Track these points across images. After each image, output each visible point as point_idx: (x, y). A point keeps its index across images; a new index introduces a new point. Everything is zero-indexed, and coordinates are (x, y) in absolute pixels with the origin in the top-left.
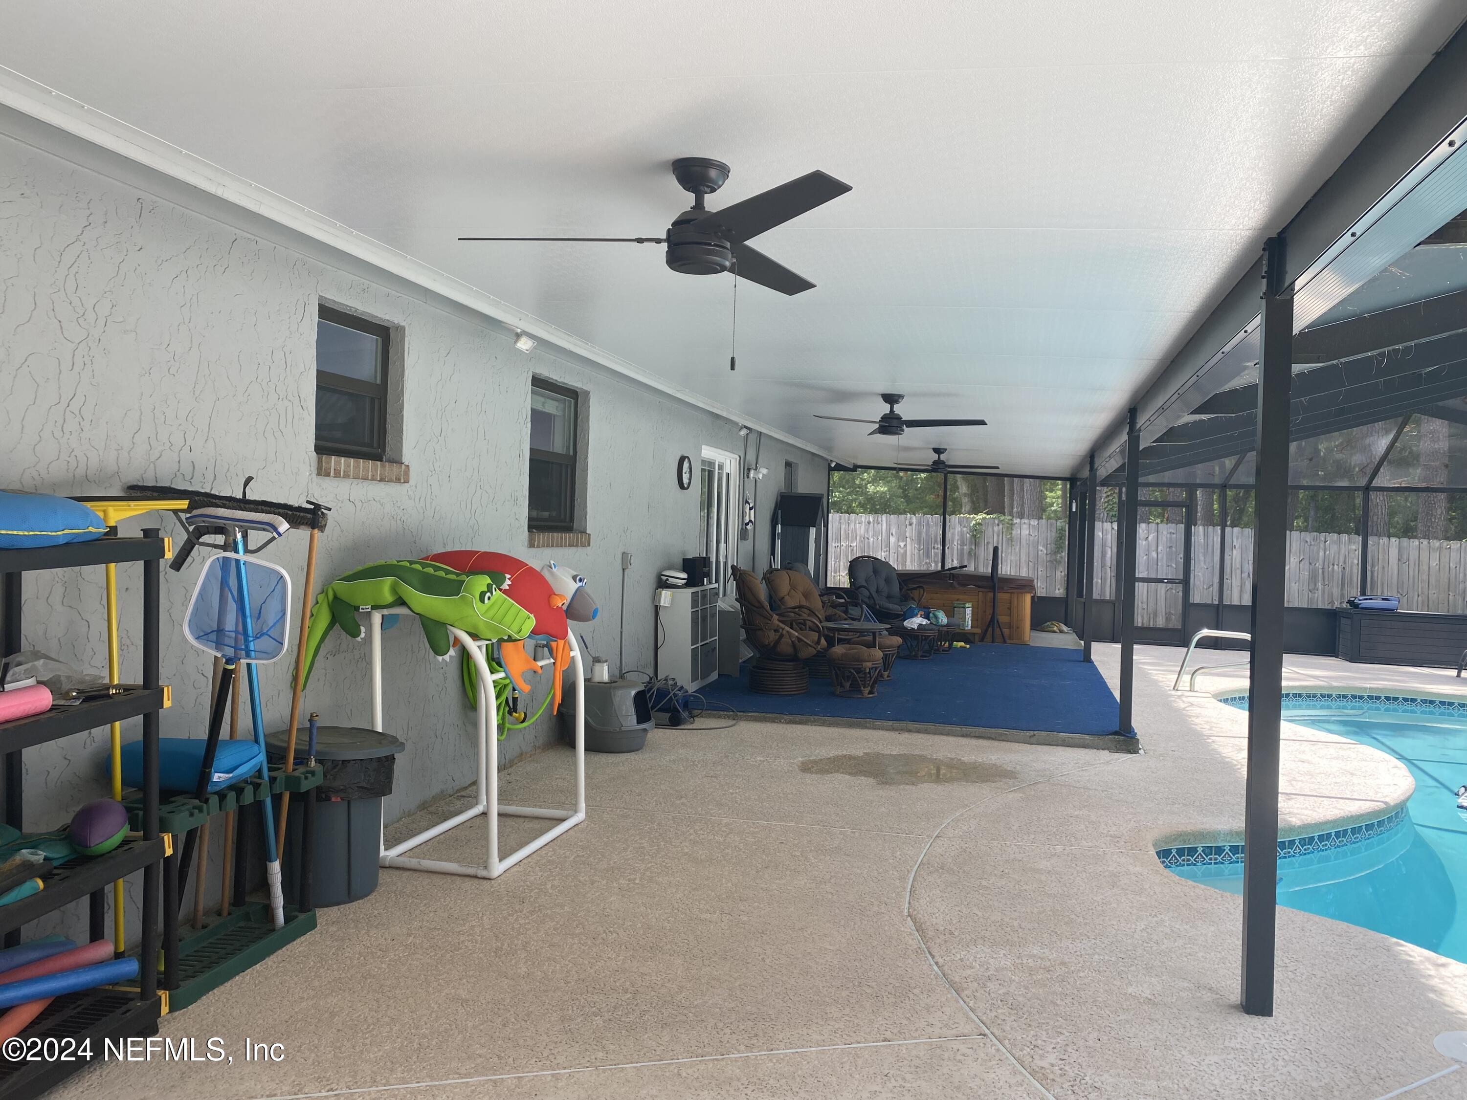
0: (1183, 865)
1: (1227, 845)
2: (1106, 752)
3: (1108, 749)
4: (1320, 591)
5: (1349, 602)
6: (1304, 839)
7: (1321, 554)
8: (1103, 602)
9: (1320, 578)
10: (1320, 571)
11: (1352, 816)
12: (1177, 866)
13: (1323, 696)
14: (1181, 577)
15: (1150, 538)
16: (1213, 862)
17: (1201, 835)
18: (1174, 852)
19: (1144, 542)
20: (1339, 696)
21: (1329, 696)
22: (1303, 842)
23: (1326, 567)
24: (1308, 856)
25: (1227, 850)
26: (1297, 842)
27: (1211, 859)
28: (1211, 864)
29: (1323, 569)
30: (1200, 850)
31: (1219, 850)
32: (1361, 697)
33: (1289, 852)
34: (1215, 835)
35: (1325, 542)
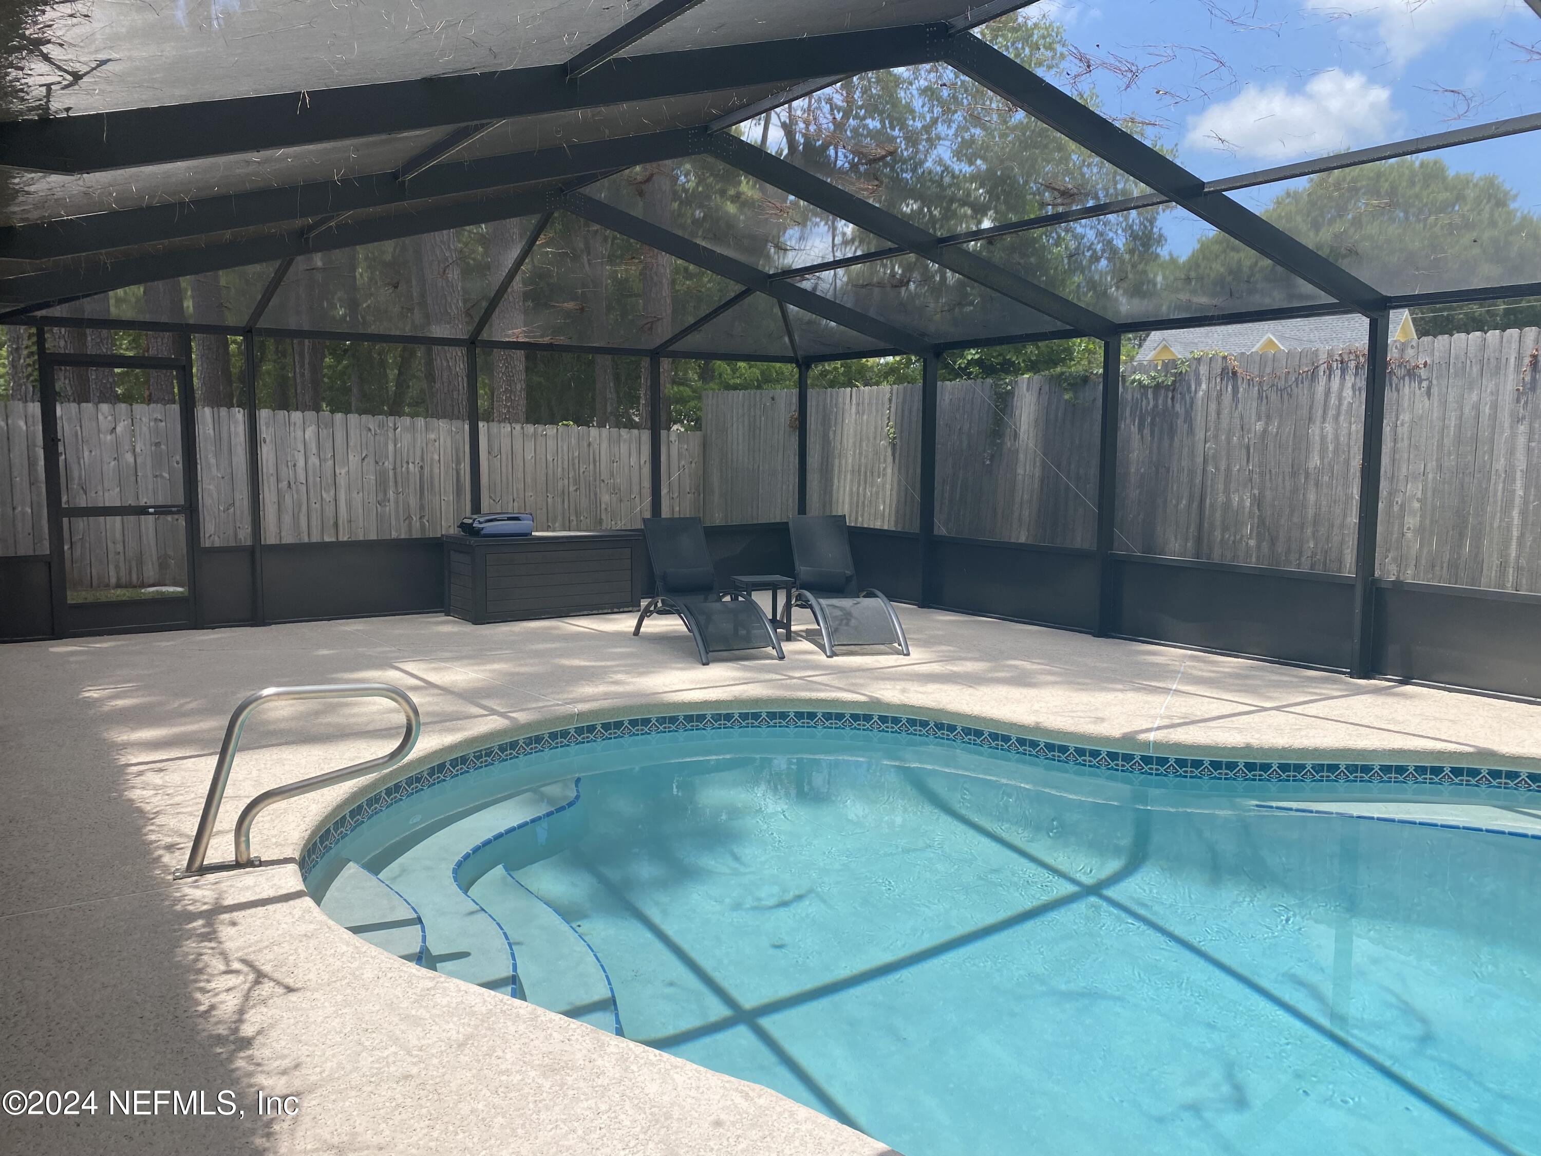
4: (392, 503)
5: (458, 524)
7: (391, 447)
9: (391, 483)
10: (391, 473)
23: (398, 466)
35: (395, 429)
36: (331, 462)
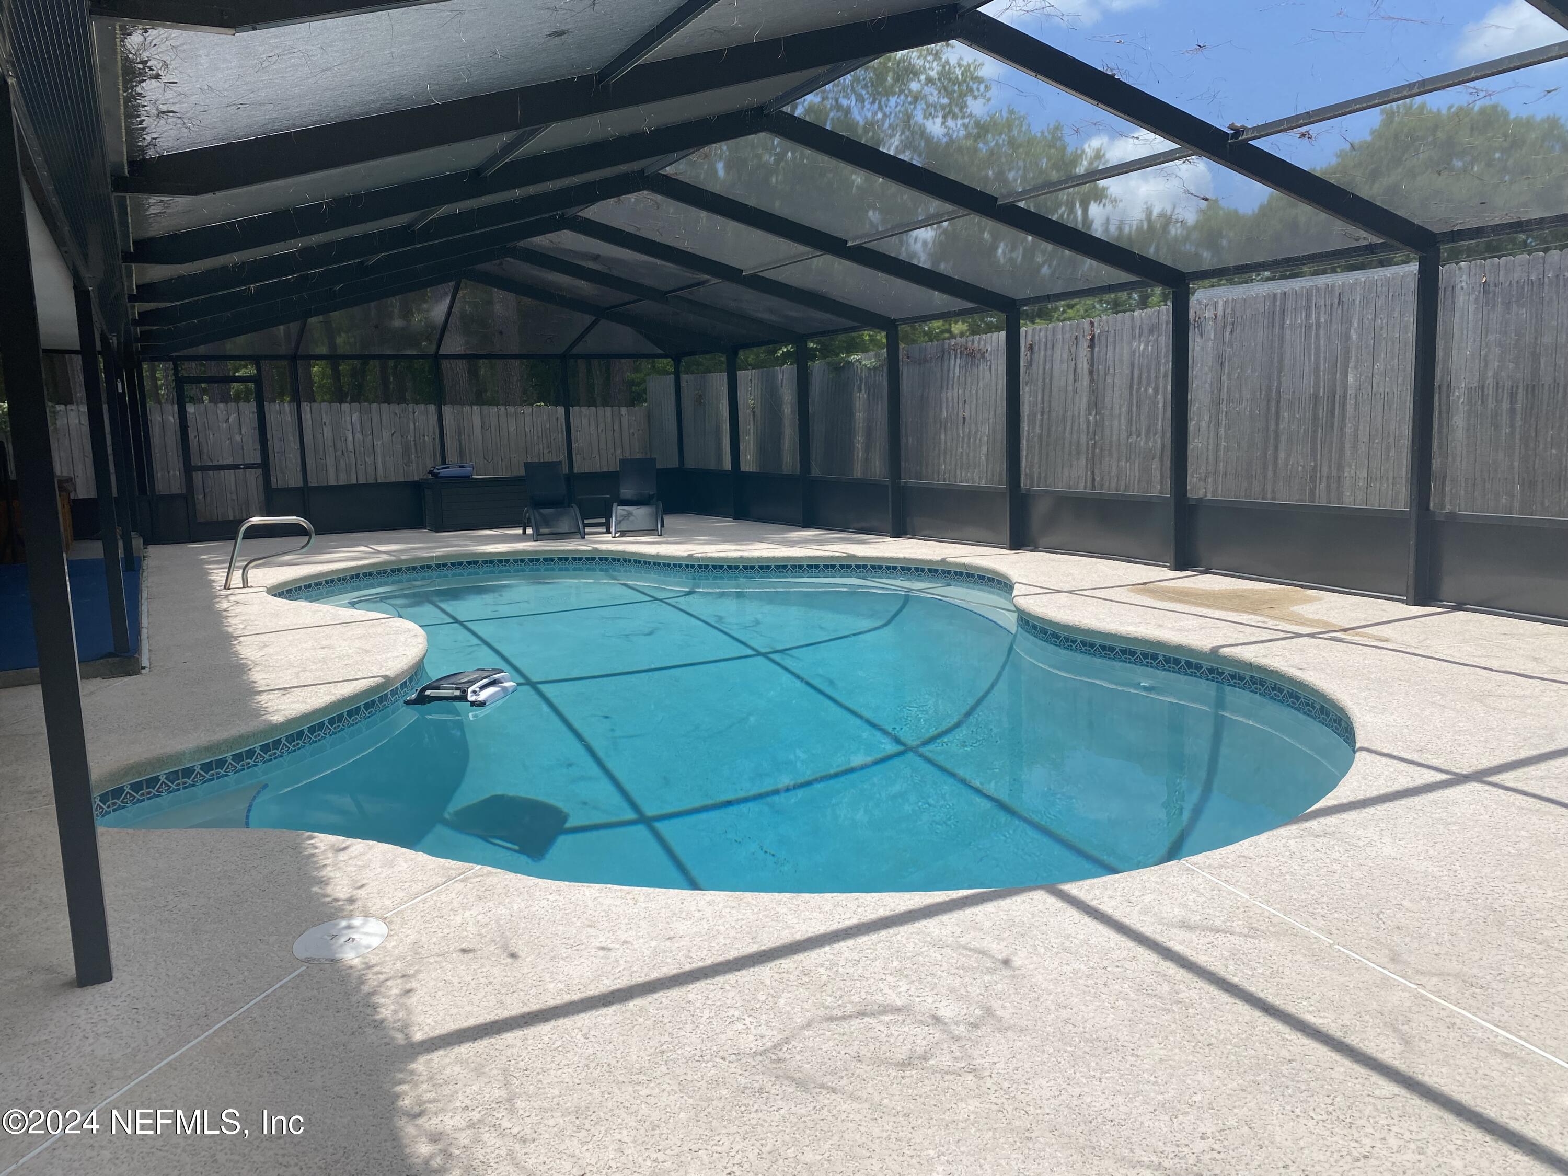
0: (143, 800)
1: (197, 765)
2: (99, 679)
3: (101, 676)
4: (414, 464)
5: (431, 472)
6: (292, 735)
7: (412, 426)
8: (172, 497)
9: (413, 450)
10: (412, 443)
11: (344, 699)
12: (134, 804)
13: (393, 571)
14: (259, 461)
15: (230, 420)
16: (181, 787)
17: (160, 762)
18: (127, 789)
19: (225, 425)
20: (408, 569)
21: (399, 570)
22: (290, 739)
23: (417, 439)
24: (298, 752)
25: (198, 770)
26: (284, 741)
27: (178, 784)
28: (179, 790)
29: (415, 440)
30: (162, 779)
31: (188, 772)
32: (429, 567)
33: (275, 753)
34: (177, 757)
35: (414, 413)
36: (370, 437)
